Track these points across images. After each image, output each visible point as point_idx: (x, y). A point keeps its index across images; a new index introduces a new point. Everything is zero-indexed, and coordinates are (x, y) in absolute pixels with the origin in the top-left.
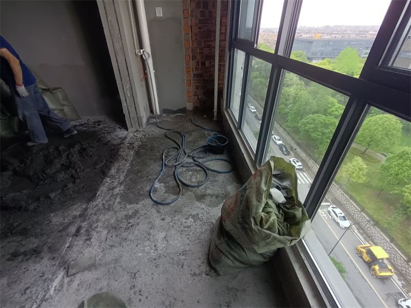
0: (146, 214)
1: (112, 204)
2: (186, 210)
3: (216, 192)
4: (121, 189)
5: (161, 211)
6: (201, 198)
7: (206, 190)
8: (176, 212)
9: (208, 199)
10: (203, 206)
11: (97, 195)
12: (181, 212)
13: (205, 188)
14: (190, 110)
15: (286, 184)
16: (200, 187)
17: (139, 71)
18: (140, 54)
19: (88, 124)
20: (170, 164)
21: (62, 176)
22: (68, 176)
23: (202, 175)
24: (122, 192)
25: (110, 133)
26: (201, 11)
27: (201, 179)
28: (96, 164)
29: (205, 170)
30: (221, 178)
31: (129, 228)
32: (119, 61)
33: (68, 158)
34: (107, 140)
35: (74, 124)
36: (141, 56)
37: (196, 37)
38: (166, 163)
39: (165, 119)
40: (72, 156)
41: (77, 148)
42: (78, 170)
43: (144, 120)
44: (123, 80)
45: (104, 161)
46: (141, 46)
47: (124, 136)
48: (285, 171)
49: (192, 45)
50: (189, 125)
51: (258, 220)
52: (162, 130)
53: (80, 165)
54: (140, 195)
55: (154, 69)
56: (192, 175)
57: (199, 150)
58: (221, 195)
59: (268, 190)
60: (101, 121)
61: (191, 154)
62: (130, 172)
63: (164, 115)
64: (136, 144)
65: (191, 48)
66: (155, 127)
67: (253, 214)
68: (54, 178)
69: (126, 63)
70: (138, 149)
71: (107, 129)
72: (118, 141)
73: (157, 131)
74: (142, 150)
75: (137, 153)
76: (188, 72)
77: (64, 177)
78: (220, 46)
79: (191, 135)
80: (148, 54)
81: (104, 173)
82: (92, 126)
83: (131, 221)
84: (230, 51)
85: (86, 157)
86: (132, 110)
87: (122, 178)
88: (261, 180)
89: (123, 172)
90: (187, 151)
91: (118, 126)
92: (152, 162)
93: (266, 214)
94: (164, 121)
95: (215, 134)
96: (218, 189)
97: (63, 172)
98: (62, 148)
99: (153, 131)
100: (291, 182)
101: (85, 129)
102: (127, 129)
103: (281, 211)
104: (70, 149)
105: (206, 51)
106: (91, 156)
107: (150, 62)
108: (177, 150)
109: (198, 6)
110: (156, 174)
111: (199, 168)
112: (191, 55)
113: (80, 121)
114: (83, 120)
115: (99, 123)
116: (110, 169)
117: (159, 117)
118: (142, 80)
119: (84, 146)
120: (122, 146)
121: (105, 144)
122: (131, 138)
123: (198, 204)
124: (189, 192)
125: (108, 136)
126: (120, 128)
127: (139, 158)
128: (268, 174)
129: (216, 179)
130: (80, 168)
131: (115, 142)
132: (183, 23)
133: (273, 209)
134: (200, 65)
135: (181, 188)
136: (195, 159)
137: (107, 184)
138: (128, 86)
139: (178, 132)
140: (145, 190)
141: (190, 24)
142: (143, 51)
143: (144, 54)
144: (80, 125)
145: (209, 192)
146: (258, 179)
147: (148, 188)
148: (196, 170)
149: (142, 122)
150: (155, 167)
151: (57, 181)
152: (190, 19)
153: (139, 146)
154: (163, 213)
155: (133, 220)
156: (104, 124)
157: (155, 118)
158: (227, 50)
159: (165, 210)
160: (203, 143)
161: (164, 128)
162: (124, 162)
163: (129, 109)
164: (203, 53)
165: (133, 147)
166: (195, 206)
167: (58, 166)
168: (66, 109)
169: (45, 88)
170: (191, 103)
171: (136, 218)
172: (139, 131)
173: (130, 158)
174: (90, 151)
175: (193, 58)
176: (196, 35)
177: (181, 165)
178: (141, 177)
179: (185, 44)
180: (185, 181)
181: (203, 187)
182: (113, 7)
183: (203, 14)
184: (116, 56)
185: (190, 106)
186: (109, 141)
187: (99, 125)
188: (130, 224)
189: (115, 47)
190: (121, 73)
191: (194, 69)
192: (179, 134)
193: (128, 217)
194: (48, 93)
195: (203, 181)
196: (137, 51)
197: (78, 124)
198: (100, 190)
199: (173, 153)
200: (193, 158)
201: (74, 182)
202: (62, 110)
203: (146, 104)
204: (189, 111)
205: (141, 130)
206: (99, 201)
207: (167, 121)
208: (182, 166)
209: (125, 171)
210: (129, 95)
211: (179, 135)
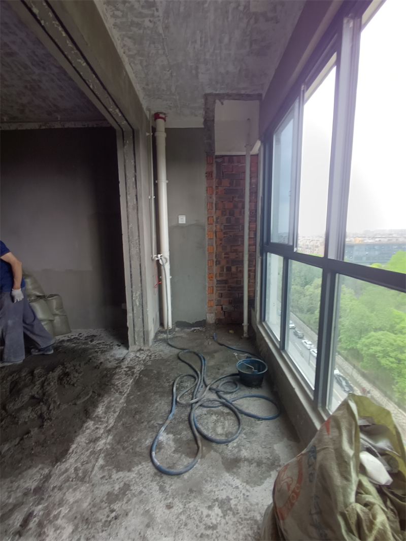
0: (141, 492)
1: (90, 469)
2: (209, 489)
3: (256, 455)
4: (108, 441)
5: (167, 489)
6: (232, 464)
7: (240, 450)
8: (191, 491)
9: (244, 468)
10: (237, 482)
11: (71, 451)
12: (200, 492)
13: (238, 446)
14: (211, 322)
15: (383, 444)
16: (230, 445)
17: (153, 276)
18: (157, 259)
19: (79, 339)
20: (183, 402)
21: (28, 415)
22: (35, 416)
23: (232, 421)
24: (108, 447)
25: (105, 351)
26: (227, 218)
27: (230, 430)
28: (78, 397)
29: (236, 413)
30: (263, 429)
31: (110, 521)
32: (132, 266)
33: (42, 386)
34: (99, 362)
35: (61, 339)
36: (158, 260)
37: (220, 242)
38: (178, 399)
39: (178, 335)
40: (49, 384)
41: (58, 371)
42: (51, 407)
43: (152, 335)
44: (134, 287)
45: (91, 393)
46: (159, 251)
47: (122, 356)
48: (376, 421)
49: (217, 250)
50: (210, 343)
51: (353, 521)
52: (173, 349)
53: (56, 399)
54: (136, 454)
55: (171, 274)
56: (217, 421)
57: (225, 380)
58: (265, 461)
59: (357, 456)
60: (95, 336)
61: (214, 387)
62: (124, 412)
63: (177, 329)
64: (137, 369)
65: (215, 252)
66: (165, 344)
67: (341, 506)
68: (15, 418)
69: (140, 269)
70: (139, 377)
71: (101, 346)
72: (114, 364)
73: (166, 351)
74: (144, 378)
75: (138, 383)
76: (211, 278)
77: (29, 417)
78: (249, 251)
79: (213, 357)
80: (166, 259)
81: (87, 413)
82: (84, 342)
83: (116, 506)
84: (262, 255)
85: (66, 386)
86: (139, 322)
87: (112, 422)
88: (341, 435)
89: (115, 412)
90: (208, 382)
91: (116, 343)
92: (158, 396)
93: (364, 508)
94: (177, 337)
95: (247, 357)
96: (260, 449)
97: (30, 409)
98: (38, 371)
99: (162, 351)
100: (392, 442)
101: (74, 345)
102: (127, 347)
103: (389, 503)
104: (48, 373)
105: (233, 256)
106: (73, 385)
107: (167, 268)
108: (193, 379)
109: (223, 214)
110: (162, 417)
111: (226, 410)
112: (215, 260)
113: (70, 335)
114: (74, 334)
115: (92, 338)
116: (96, 406)
117: (171, 331)
118: (155, 287)
119: (67, 370)
120: (118, 370)
121: (95, 368)
122: (131, 360)
123: (227, 477)
124: (212, 453)
125: (102, 357)
126: (119, 346)
127: (139, 391)
128: (350, 425)
129: (255, 430)
130: (55, 402)
131: (109, 365)
132: (206, 228)
133: (373, 497)
134: (225, 270)
135: (200, 445)
136: (221, 393)
137: (88, 431)
138: (139, 293)
139: (195, 353)
140: (143, 446)
141: (214, 230)
142: (161, 256)
143: (161, 259)
144: (68, 341)
145: (245, 453)
146: (334, 433)
147: (148, 442)
148: (223, 413)
149: (148, 337)
150: (161, 405)
151: (17, 423)
152: (214, 225)
153: (141, 372)
154: (170, 493)
155: (120, 504)
156: (99, 340)
157: (165, 332)
158: (258, 254)
159: (173, 487)
160: (231, 369)
161: (176, 346)
162: (117, 395)
163: (135, 320)
164: (228, 257)
165: (133, 373)
166: (223, 481)
167: (26, 398)
168: (57, 319)
169: (41, 295)
170: (212, 315)
171: (125, 500)
172: (143, 350)
173: (127, 390)
174: (74, 377)
175: (217, 263)
176: (221, 240)
177: (199, 404)
178: (140, 422)
179: (208, 249)
180: (205, 432)
181: (235, 445)
182: (136, 217)
183: (228, 220)
184: (130, 261)
185: (211, 318)
186: (101, 363)
187: (91, 341)
188: (113, 514)
189: (131, 252)
190: (133, 278)
191: (218, 275)
192: (197, 355)
193: (112, 498)
194: (42, 301)
195: (234, 432)
196: (155, 256)
197: (66, 338)
198: (76, 442)
199: (189, 384)
200: (217, 392)
201: (41, 426)
202: (51, 321)
203: (156, 315)
204: (210, 324)
205: (146, 348)
206: (70, 463)
207: (181, 337)
208: (201, 405)
209: (118, 410)
210: (138, 304)
211: (196, 357)
